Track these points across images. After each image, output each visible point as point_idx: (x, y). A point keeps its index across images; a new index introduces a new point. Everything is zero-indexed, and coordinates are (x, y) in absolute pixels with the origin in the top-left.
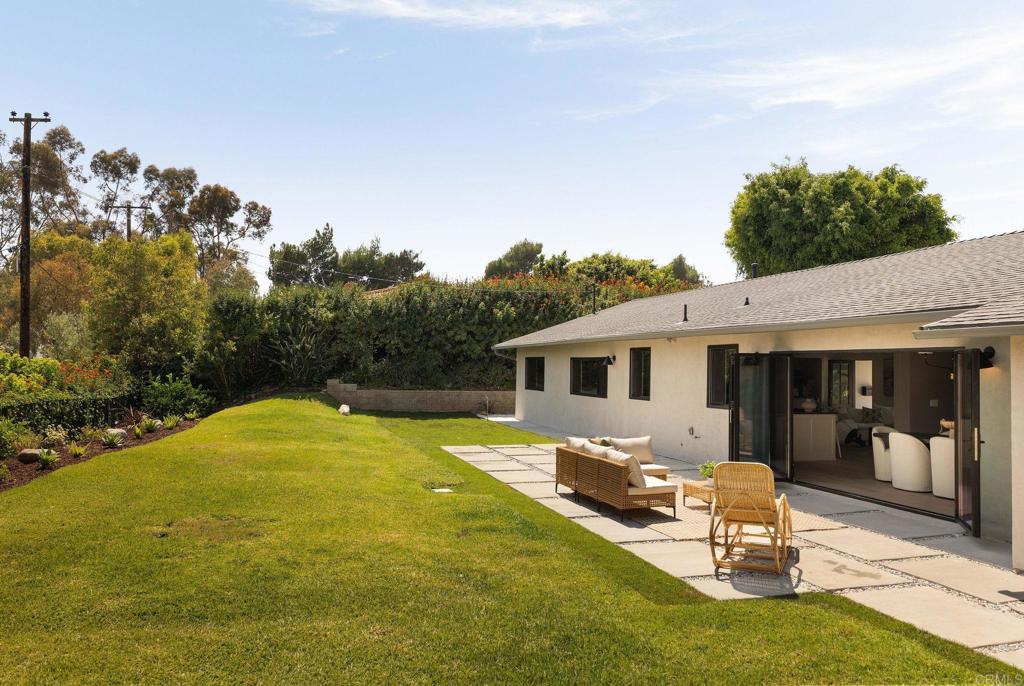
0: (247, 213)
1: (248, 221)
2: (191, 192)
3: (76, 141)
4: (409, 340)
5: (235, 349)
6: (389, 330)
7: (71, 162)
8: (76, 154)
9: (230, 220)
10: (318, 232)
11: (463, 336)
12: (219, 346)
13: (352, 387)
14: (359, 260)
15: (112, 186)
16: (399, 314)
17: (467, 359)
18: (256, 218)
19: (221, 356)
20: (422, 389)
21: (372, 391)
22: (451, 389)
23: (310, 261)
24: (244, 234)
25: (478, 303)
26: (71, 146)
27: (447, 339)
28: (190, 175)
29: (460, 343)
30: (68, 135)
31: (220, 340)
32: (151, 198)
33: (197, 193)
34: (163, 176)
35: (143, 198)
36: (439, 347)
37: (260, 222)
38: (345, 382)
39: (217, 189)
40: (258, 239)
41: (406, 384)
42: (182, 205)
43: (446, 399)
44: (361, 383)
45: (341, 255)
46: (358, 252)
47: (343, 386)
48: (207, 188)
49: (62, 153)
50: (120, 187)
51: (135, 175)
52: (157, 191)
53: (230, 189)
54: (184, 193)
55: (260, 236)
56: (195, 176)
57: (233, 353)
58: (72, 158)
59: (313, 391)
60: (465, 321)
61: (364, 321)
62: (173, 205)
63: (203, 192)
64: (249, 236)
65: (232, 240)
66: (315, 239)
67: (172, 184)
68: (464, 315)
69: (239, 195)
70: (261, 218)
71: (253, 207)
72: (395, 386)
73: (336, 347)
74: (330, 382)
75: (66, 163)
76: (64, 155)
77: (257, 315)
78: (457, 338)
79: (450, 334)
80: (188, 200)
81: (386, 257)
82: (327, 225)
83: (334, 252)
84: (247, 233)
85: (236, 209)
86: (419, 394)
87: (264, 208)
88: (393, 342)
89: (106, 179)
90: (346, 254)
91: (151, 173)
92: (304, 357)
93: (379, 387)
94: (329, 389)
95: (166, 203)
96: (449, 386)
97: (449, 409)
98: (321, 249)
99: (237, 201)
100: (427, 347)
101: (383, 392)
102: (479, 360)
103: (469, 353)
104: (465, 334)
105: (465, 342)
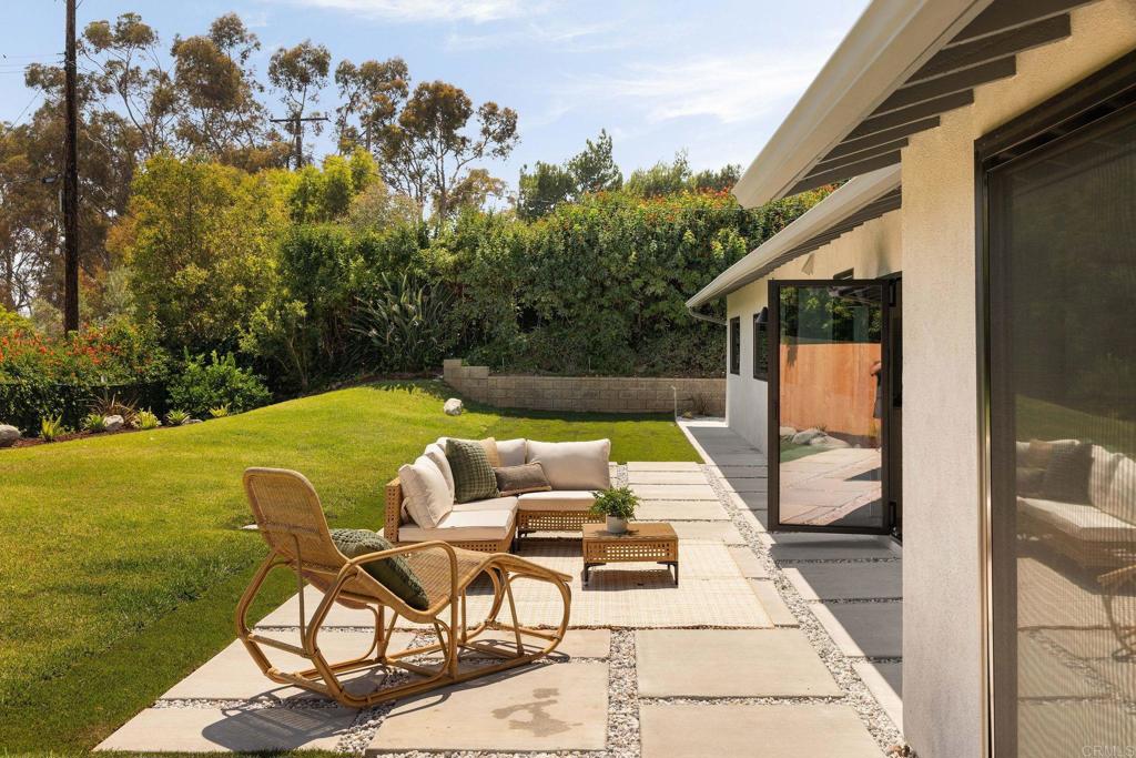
0: (483, 121)
1: (485, 131)
2: (405, 95)
3: (248, 33)
4: (569, 296)
5: (303, 313)
6: (538, 280)
7: (242, 62)
8: (249, 50)
9: (459, 132)
10: (589, 143)
11: (658, 288)
12: (282, 308)
13: (481, 371)
14: (656, 183)
15: (298, 96)
16: (550, 253)
17: (673, 327)
18: (496, 127)
19: (284, 326)
20: (594, 375)
21: (512, 377)
22: (642, 375)
23: (579, 188)
24: (480, 151)
25: (683, 230)
26: (242, 40)
27: (634, 294)
28: (399, 68)
29: (656, 298)
30: (239, 25)
31: (285, 299)
32: (350, 109)
33: (411, 96)
34: (361, 73)
35: (339, 111)
36: (619, 307)
37: (503, 132)
38: (472, 365)
39: (438, 88)
40: (500, 158)
41: (571, 367)
42: (392, 113)
43: (633, 390)
44: (495, 366)
45: (627, 179)
46: (655, 172)
47: (467, 369)
48: (424, 87)
49: (232, 50)
50: (307, 98)
51: (325, 78)
52: (355, 99)
53: (457, 87)
54: (394, 96)
55: (503, 154)
56: (405, 69)
57: (300, 320)
58: (244, 56)
59: (424, 377)
60: (662, 263)
61: (498, 265)
62: (379, 115)
63: (419, 94)
64: (488, 155)
65: (465, 162)
66: (585, 154)
67: (375, 83)
68: (659, 251)
69: (468, 95)
70: (504, 127)
71: (491, 112)
72: (552, 370)
73: (460, 308)
74: (447, 363)
75: (238, 64)
76: (233, 53)
77: (341, 261)
78: (650, 290)
79: (637, 284)
80: (401, 105)
81: (699, 178)
82: (603, 132)
83: (615, 173)
84: (485, 151)
85: (466, 115)
86: (588, 383)
87: (507, 111)
88: (545, 299)
89: (290, 88)
90: (637, 176)
91: (345, 73)
92: (407, 323)
93: (524, 372)
94: (447, 375)
95: (370, 112)
96: (641, 369)
97: (638, 408)
98: (596, 170)
99: (468, 103)
100: (601, 307)
101: (529, 379)
102: (692, 327)
103: (672, 315)
104: (665, 284)
105: (664, 297)
